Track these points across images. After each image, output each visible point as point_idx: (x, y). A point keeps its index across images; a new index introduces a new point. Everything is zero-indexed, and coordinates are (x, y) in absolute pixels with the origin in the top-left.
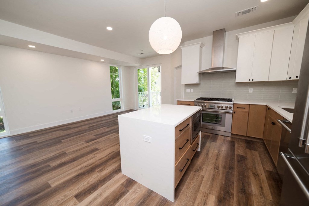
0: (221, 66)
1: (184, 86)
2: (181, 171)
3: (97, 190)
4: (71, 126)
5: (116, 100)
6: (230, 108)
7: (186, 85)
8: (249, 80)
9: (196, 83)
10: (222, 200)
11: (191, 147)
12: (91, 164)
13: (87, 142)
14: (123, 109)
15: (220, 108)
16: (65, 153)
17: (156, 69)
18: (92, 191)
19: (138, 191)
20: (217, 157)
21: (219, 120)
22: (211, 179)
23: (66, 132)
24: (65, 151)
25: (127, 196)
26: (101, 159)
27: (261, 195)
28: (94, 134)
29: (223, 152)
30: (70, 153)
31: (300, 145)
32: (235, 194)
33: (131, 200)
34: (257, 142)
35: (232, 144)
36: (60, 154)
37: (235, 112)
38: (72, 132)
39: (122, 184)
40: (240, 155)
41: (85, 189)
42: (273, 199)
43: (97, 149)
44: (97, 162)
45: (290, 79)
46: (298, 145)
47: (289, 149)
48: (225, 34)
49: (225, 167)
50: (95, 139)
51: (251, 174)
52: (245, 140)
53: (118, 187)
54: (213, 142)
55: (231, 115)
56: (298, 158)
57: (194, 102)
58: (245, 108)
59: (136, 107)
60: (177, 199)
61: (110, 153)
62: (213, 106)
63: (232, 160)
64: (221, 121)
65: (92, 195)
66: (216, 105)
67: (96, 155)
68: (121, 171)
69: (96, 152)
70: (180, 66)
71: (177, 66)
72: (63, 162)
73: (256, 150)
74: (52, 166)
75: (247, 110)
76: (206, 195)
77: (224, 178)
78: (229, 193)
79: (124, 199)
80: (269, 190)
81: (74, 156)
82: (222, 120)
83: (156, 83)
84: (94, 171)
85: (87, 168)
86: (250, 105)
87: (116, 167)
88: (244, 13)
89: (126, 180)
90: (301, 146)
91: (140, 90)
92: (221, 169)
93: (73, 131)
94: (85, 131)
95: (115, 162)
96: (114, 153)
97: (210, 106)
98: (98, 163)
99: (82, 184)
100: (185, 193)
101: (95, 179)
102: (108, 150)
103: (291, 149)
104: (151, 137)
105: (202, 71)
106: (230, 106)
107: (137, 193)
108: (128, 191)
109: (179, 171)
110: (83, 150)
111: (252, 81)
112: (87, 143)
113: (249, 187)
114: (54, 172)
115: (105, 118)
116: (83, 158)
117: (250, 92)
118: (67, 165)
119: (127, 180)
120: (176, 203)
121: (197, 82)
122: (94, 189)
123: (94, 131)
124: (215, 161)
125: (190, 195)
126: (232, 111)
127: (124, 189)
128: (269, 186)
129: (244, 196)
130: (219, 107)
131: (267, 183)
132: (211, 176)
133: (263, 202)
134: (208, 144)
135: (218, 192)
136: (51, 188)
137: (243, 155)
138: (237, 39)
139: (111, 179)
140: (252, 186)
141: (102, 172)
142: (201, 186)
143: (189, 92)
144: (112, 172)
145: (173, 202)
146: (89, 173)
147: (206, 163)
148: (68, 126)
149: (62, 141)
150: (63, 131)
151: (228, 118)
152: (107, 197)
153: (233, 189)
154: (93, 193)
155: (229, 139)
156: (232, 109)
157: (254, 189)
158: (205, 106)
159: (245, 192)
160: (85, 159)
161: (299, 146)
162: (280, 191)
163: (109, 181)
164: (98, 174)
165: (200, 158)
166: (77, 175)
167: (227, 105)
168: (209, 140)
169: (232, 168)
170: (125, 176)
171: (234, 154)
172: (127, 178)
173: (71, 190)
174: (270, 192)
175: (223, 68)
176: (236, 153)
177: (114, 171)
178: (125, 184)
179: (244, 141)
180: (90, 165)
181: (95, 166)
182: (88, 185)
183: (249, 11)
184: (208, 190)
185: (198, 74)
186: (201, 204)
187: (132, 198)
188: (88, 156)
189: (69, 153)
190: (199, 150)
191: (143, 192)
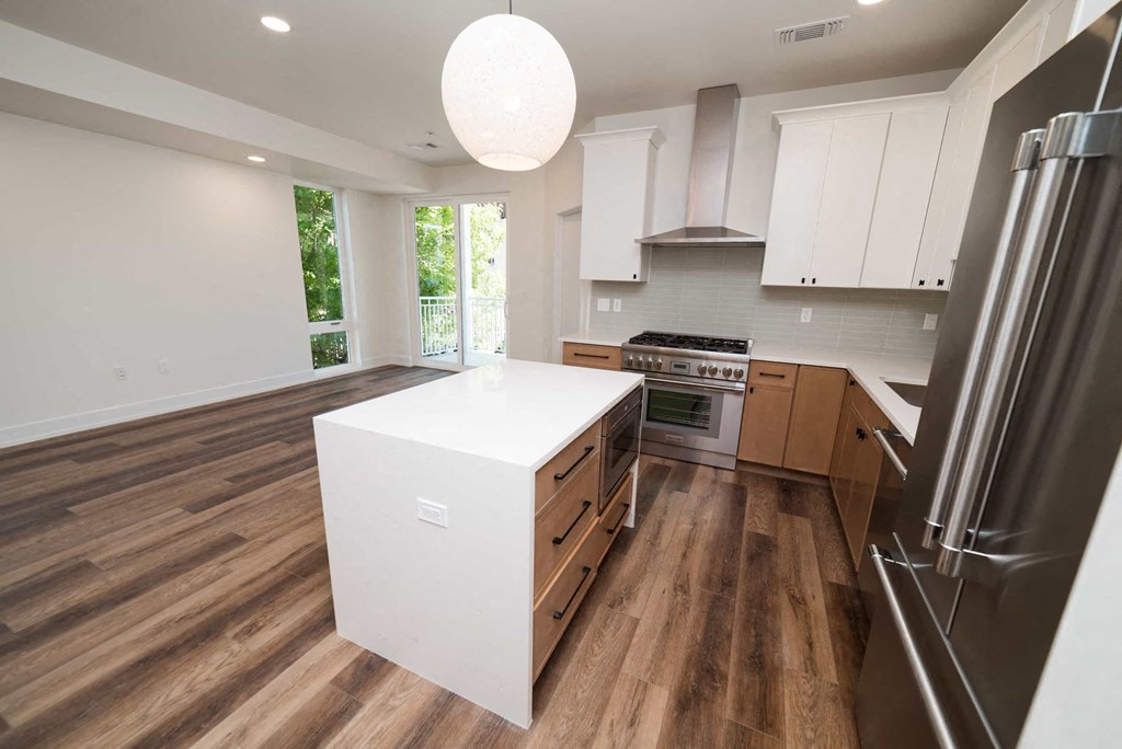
0: (719, 224)
1: (589, 287)
2: (559, 616)
3: (228, 719)
4: (123, 440)
5: (325, 327)
6: (739, 374)
7: (597, 283)
8: (803, 281)
9: (632, 279)
10: (689, 702)
11: (598, 524)
12: (209, 607)
13: (195, 508)
14: (357, 362)
15: (707, 375)
16: (87, 565)
17: (491, 211)
18: (205, 722)
19: (397, 703)
20: (688, 547)
21: (703, 413)
22: (660, 629)
23: (94, 469)
24: (85, 554)
25: (353, 727)
26: (250, 582)
27: (807, 672)
28: (229, 474)
29: (706, 528)
30: (107, 566)
31: (927, 542)
32: (732, 674)
33: (367, 741)
34: (812, 485)
35: (738, 495)
36: (58, 569)
37: (752, 390)
38: (122, 468)
39: (336, 681)
40: (757, 534)
41: (174, 719)
42: (838, 679)
43: (236, 540)
44: (232, 598)
45: (922, 287)
46: (921, 539)
47: (894, 534)
48: (735, 105)
49: (708, 582)
50: (233, 497)
51: (784, 600)
52: (778, 479)
53: (318, 694)
54: (679, 490)
55: (741, 399)
56: (914, 565)
57: (623, 349)
58: (783, 377)
59: (411, 358)
60: (541, 714)
61: (293, 554)
62: (684, 367)
63: (733, 554)
64: (707, 418)
65: (203, 739)
66: (695, 364)
67: (232, 566)
68: (333, 627)
69: (231, 554)
70: (576, 212)
71: (565, 209)
72: (73, 608)
73: (806, 516)
74: (15, 630)
75: (788, 383)
76: (641, 688)
77: (703, 620)
78: (713, 675)
79: (341, 742)
80: (831, 651)
81: (129, 573)
82: (712, 413)
83: (491, 261)
84: (217, 637)
85: (191, 624)
86: (799, 365)
87: (316, 612)
88: (802, 35)
89: (354, 661)
90: (928, 547)
91: (427, 289)
92: (695, 588)
93: (129, 463)
94: (184, 460)
95: (311, 591)
96: (311, 550)
97: (676, 366)
98: (239, 597)
99: (162, 699)
100: (572, 690)
101: (221, 671)
102: (287, 538)
103: (899, 535)
104: (445, 507)
105: (653, 237)
106: (739, 367)
107: (394, 708)
108: (360, 706)
109: (551, 618)
110: (173, 546)
111: (811, 285)
112: (195, 512)
113: (774, 645)
114: (25, 655)
115: (278, 404)
116: (170, 584)
117: (803, 320)
118: (91, 617)
119: (358, 661)
120: (536, 734)
121: (635, 277)
122: (216, 713)
123: (226, 459)
124: (679, 560)
125: (586, 695)
126: (743, 386)
127: (344, 698)
128: (833, 635)
129: (757, 678)
130: (702, 371)
131: (827, 626)
132: (663, 616)
133: (810, 692)
134: (660, 500)
135: (678, 673)
136: (8, 733)
137: (767, 534)
138: (776, 129)
139: (289, 664)
140: (785, 639)
141: (254, 637)
142: (628, 660)
143: (608, 310)
144: (296, 634)
145: (527, 728)
146: (195, 646)
147: (648, 569)
148: (107, 440)
149: (70, 509)
150: (80, 461)
151: (730, 409)
152: (270, 740)
153: (727, 660)
154: (208, 730)
155: (729, 477)
156: (744, 378)
157: (789, 652)
158: (659, 365)
159: (760, 664)
160: (180, 584)
161: (924, 545)
162: (861, 651)
163: (284, 673)
164: (236, 646)
165: (630, 552)
166: (140, 662)
167: (729, 366)
168: (665, 484)
169: (728, 583)
170: (351, 644)
171: (741, 533)
172: (357, 654)
173: (108, 728)
174: (832, 656)
175: (724, 231)
176: (746, 528)
177: (305, 628)
178: (347, 677)
179: (775, 482)
180: (202, 612)
181: (223, 614)
182: (188, 700)
183: (818, 32)
184: (649, 668)
185: (639, 245)
186: (620, 726)
187: (372, 731)
188: (194, 572)
189: (103, 562)
190: (630, 523)
191: (419, 704)
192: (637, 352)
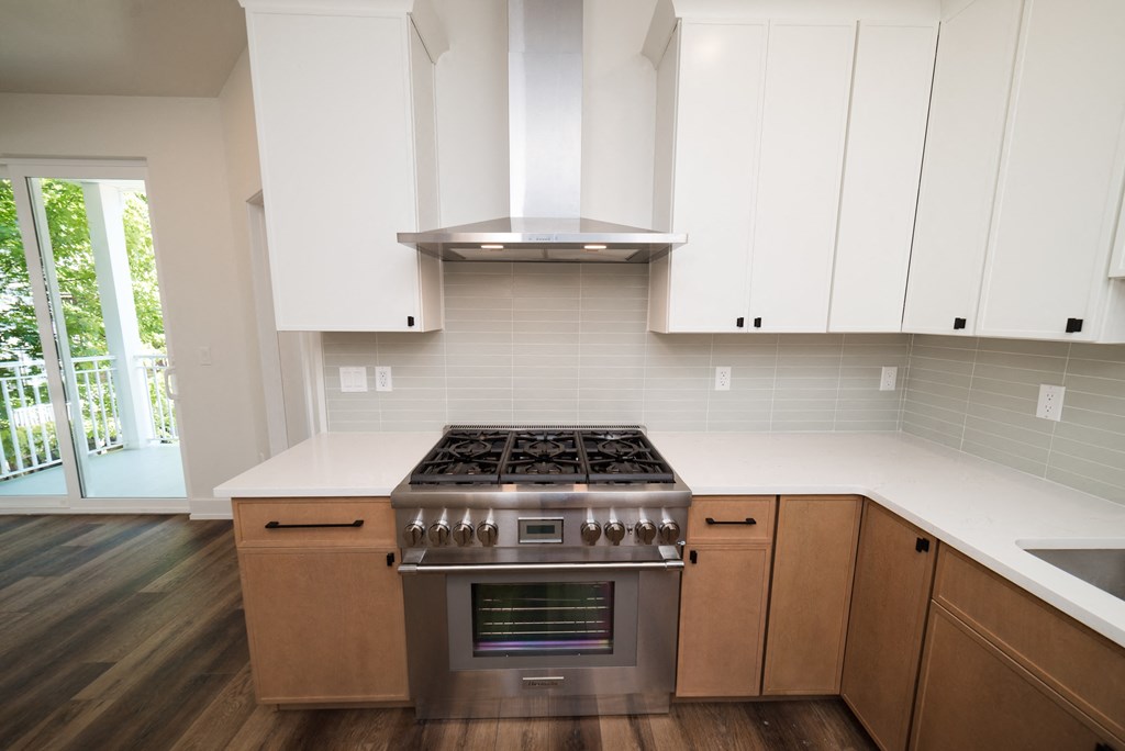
192: (432, 509)
